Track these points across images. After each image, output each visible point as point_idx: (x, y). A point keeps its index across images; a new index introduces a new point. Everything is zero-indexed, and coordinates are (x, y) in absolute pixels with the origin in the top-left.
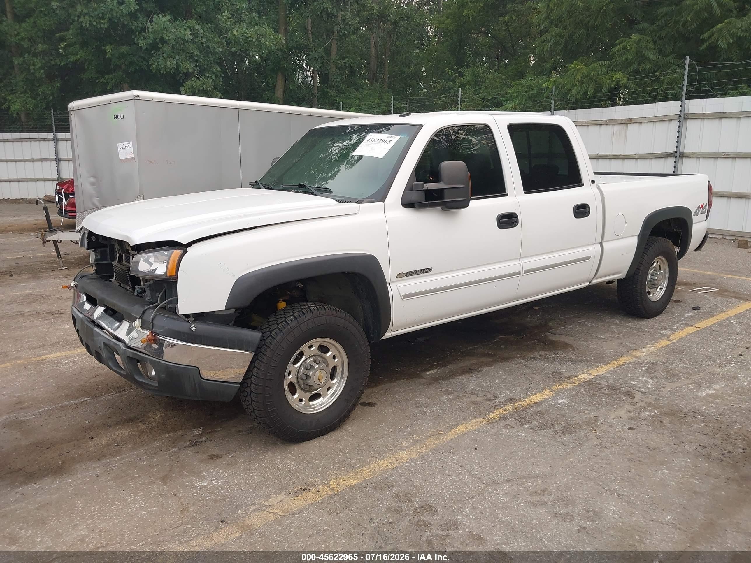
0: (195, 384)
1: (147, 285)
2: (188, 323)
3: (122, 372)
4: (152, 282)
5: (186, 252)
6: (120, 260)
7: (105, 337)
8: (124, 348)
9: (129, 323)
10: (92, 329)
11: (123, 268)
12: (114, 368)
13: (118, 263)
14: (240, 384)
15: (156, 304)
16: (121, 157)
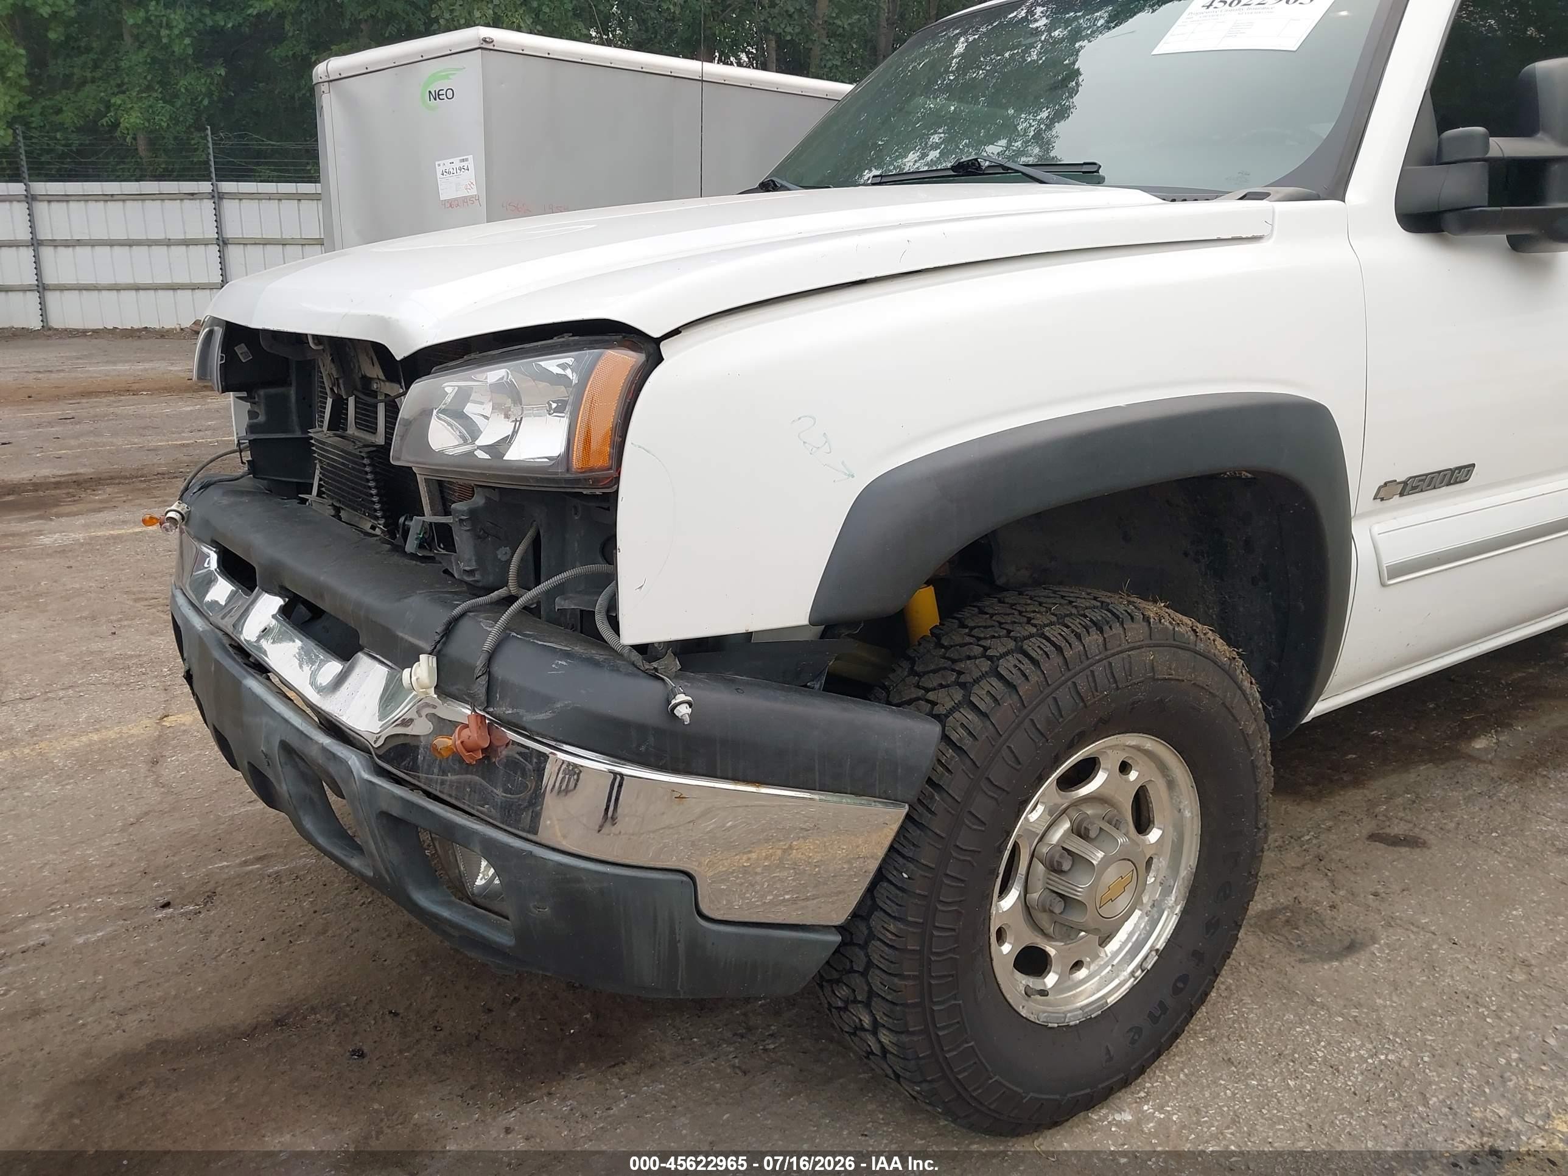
0: (673, 944)
1: (462, 513)
2: (657, 685)
3: (355, 863)
4: (478, 500)
5: (657, 359)
6: (338, 422)
7: (286, 721)
8: (366, 776)
9: (385, 670)
10: (238, 684)
11: (350, 448)
12: (321, 840)
13: (330, 433)
14: (840, 929)
15: (502, 592)
16: (444, 196)
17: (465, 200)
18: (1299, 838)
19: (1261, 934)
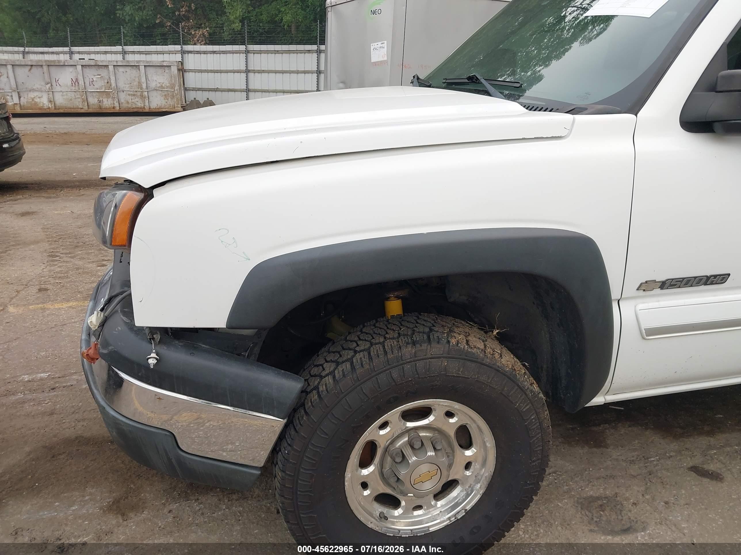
14: (261, 468)
16: (373, 60)
17: (382, 62)
18: (648, 458)
19: (580, 509)
